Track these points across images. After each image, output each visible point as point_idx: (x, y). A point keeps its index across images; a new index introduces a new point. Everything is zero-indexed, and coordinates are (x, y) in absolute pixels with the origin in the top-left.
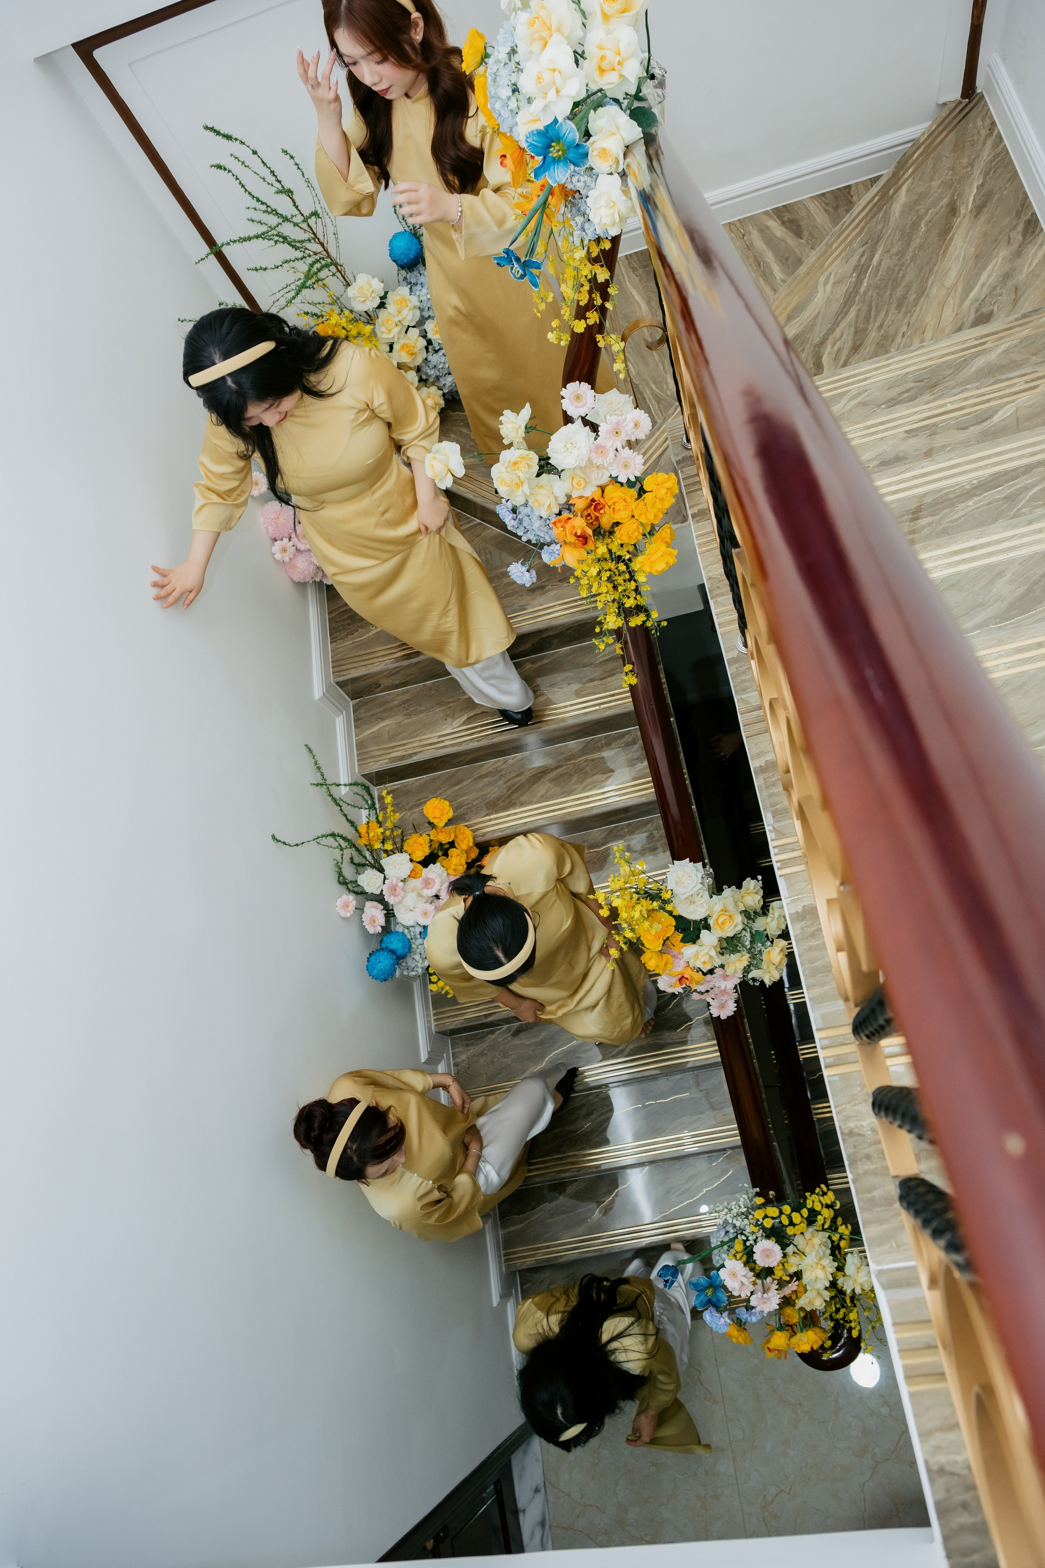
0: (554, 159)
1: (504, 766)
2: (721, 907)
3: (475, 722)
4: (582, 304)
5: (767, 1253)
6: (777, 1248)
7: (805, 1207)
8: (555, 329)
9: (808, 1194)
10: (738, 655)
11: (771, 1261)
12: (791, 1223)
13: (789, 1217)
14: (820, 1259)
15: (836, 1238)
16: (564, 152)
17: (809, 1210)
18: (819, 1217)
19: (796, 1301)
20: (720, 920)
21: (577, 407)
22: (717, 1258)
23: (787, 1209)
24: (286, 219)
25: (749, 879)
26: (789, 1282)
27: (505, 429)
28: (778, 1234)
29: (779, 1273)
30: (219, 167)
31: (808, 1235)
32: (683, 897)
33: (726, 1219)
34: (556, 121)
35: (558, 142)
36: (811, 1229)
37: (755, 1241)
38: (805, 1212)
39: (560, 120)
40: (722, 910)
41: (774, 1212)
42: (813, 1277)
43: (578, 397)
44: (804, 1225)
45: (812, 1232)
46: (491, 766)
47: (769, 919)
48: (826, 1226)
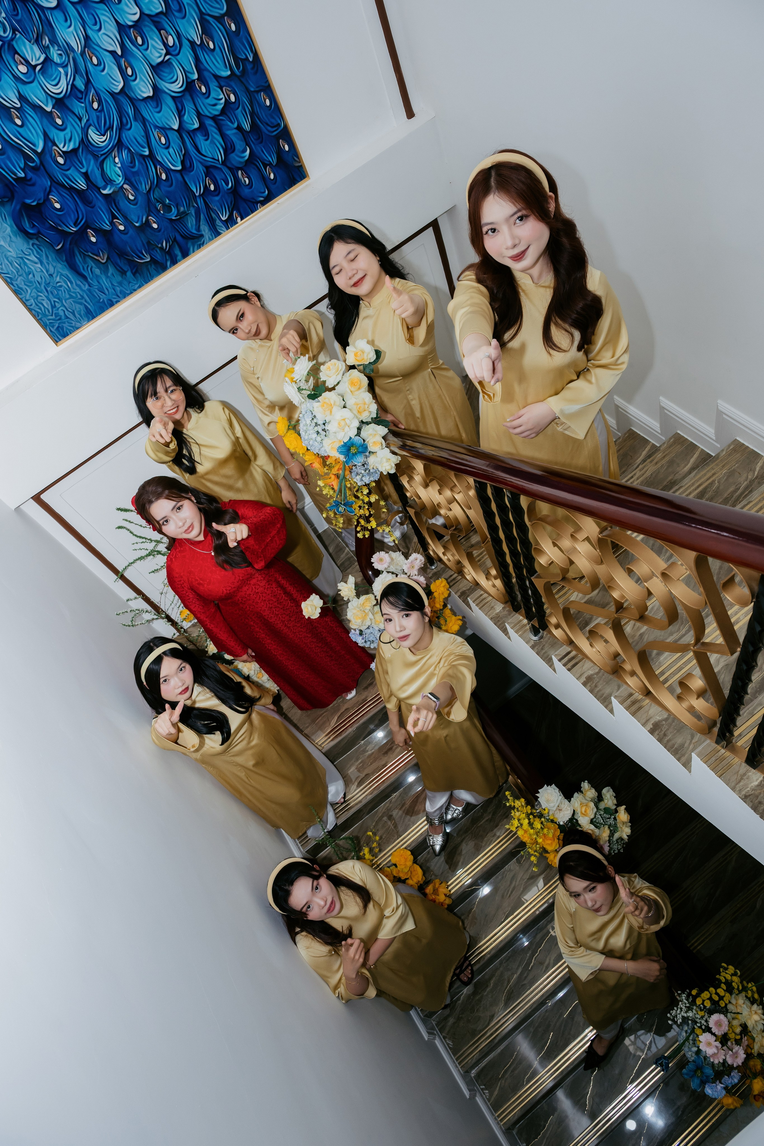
0: (353, 454)
1: (391, 805)
2: (579, 803)
3: (363, 783)
4: (367, 515)
5: (718, 1024)
6: (722, 1017)
7: (722, 982)
8: (360, 531)
9: (718, 976)
10: (534, 643)
11: (723, 1028)
12: (721, 998)
13: (717, 994)
14: (751, 1008)
15: (750, 994)
16: (357, 449)
17: (724, 983)
18: (734, 984)
19: (753, 1051)
20: (583, 811)
21: (382, 564)
22: (690, 1053)
23: (712, 989)
24: (158, 542)
25: (582, 783)
26: (741, 1038)
27: (344, 592)
28: (716, 1008)
29: (732, 1036)
30: (120, 527)
31: (734, 1001)
32: (554, 809)
33: (683, 1016)
34: (350, 438)
35: (353, 446)
36: (733, 996)
37: (706, 1021)
38: (723, 986)
39: (353, 438)
40: (581, 804)
41: (707, 995)
42: (753, 1022)
43: (381, 560)
44: (728, 995)
45: (735, 997)
46: (383, 808)
47: (606, 801)
48: (741, 988)
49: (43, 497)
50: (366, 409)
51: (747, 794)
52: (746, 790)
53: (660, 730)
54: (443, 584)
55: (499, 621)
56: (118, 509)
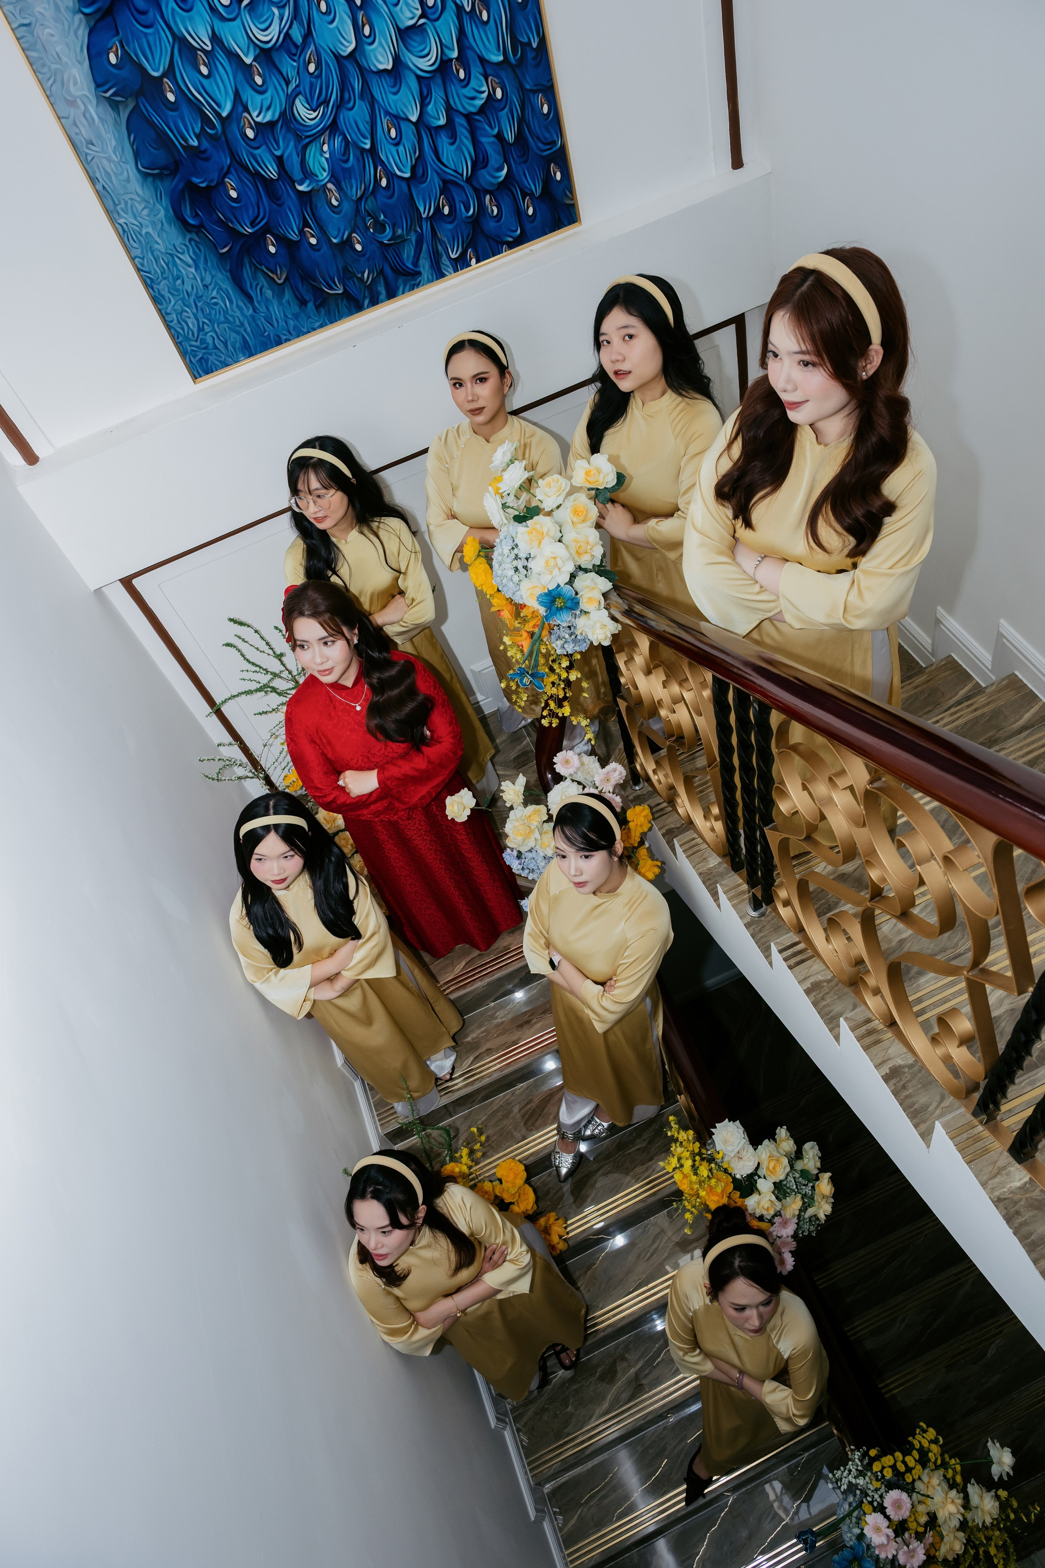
0: (557, 608)
1: (513, 1098)
2: (768, 1154)
4: (560, 697)
5: (897, 1504)
6: (904, 1496)
7: (914, 1448)
9: (910, 1439)
10: (751, 920)
11: (903, 1511)
12: (909, 1470)
13: (904, 1462)
14: (947, 1494)
15: (950, 1474)
16: (565, 603)
17: (918, 1450)
18: (930, 1455)
19: (937, 1554)
20: (771, 1167)
21: (567, 768)
22: (849, 1535)
23: (898, 1455)
24: (275, 675)
25: (779, 1128)
26: (925, 1532)
27: (507, 795)
28: (898, 1482)
29: (912, 1525)
30: (228, 645)
31: (925, 1478)
32: (732, 1155)
33: (849, 1482)
34: (559, 586)
35: (559, 598)
36: (926, 1471)
37: (881, 1497)
38: (915, 1454)
39: (562, 585)
40: (770, 1157)
41: (889, 1460)
42: (947, 1514)
43: (567, 762)
44: (919, 1467)
45: (928, 1474)
46: (501, 1100)
47: (806, 1161)
48: (939, 1462)
49: (135, 582)
50: (589, 551)
51: (1003, 1197)
52: (1002, 1191)
53: (898, 1079)
54: (644, 813)
55: (709, 879)
56: (231, 620)
